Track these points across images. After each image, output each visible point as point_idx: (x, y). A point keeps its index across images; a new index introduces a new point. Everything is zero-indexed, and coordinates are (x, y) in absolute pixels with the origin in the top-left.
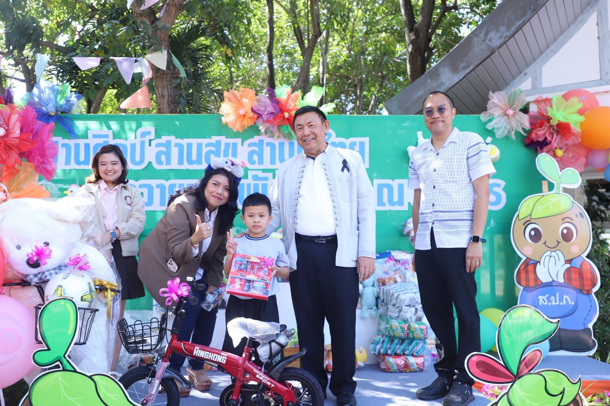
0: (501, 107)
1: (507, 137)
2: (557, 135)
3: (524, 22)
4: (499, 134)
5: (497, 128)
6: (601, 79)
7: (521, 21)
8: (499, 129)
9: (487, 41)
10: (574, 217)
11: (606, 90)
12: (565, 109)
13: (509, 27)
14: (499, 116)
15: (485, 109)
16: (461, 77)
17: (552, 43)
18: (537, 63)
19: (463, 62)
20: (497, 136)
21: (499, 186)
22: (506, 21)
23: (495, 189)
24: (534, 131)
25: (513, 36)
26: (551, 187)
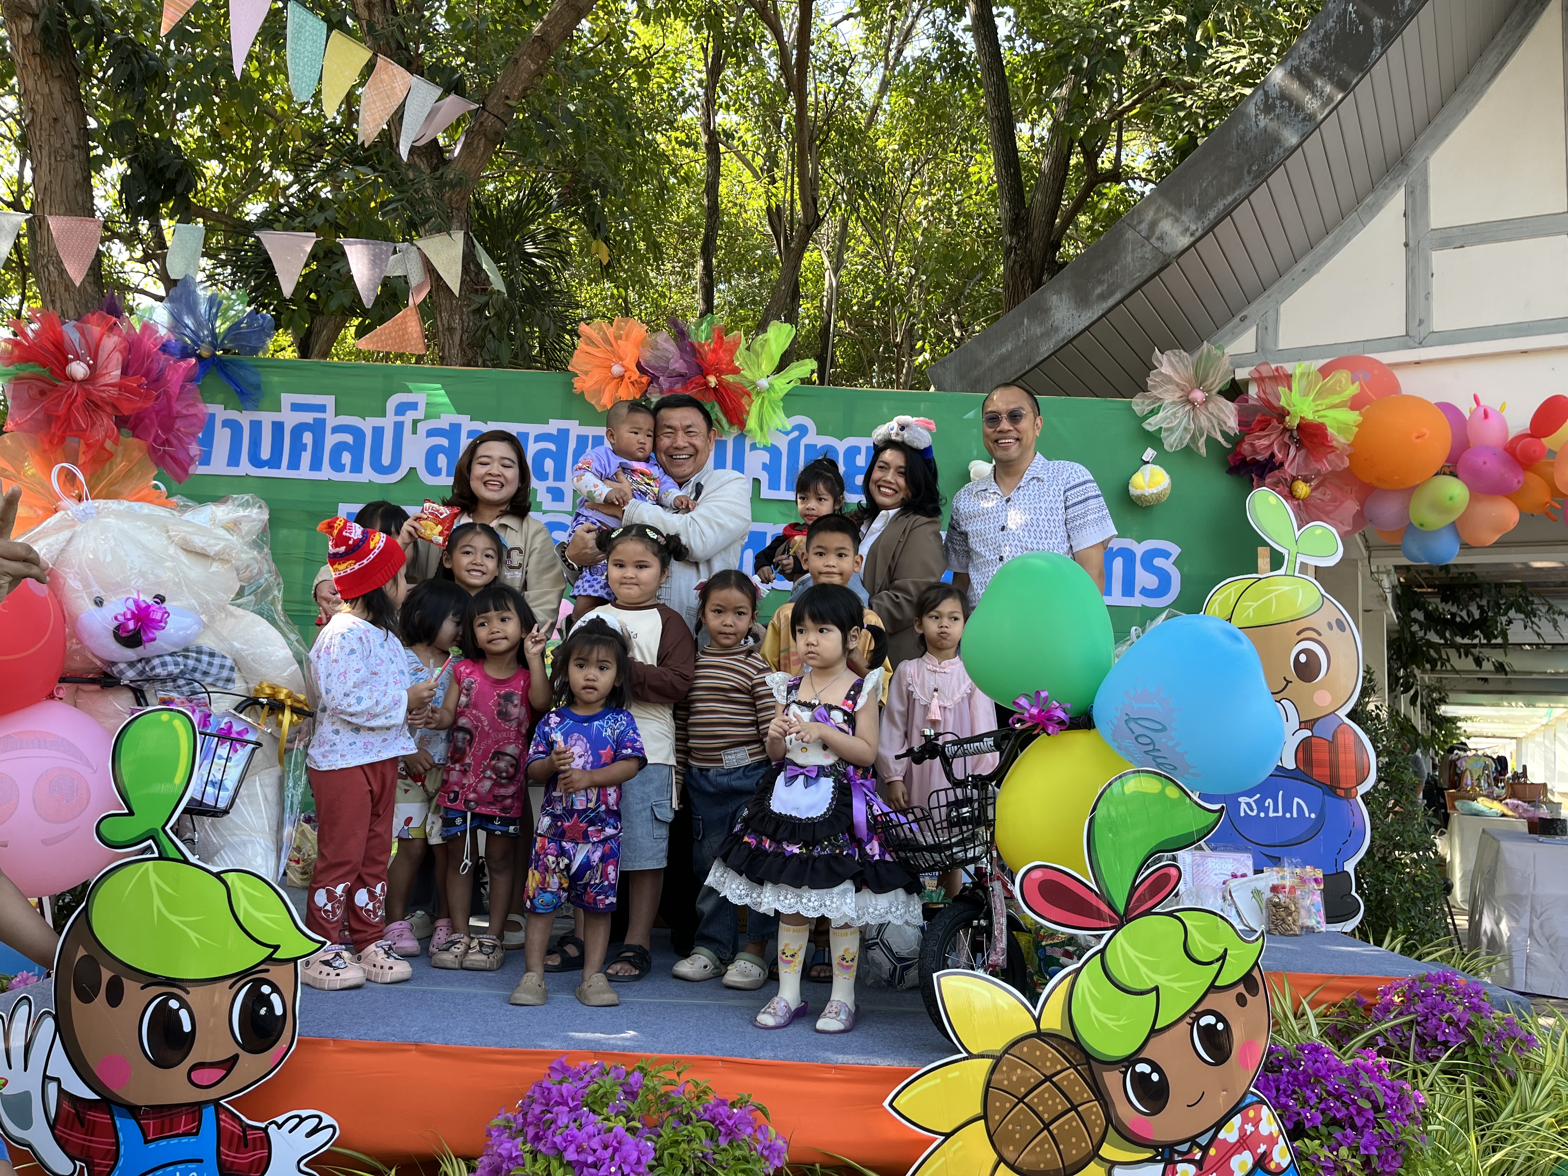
0: (1178, 385)
1: (1188, 451)
2: (1298, 449)
3: (1235, 200)
4: (1171, 442)
5: (1167, 430)
6: (1407, 335)
7: (1230, 199)
8: (1171, 430)
9: (1153, 240)
10: (1324, 629)
11: (1417, 359)
12: (1320, 395)
13: (1201, 212)
14: (1173, 403)
15: (1143, 388)
16: (1095, 318)
17: (1304, 253)
18: (1269, 297)
19: (1101, 282)
20: (1166, 447)
21: (1166, 555)
22: (1196, 197)
23: (1158, 562)
24: (1248, 439)
25: (1211, 229)
26: (1277, 560)
